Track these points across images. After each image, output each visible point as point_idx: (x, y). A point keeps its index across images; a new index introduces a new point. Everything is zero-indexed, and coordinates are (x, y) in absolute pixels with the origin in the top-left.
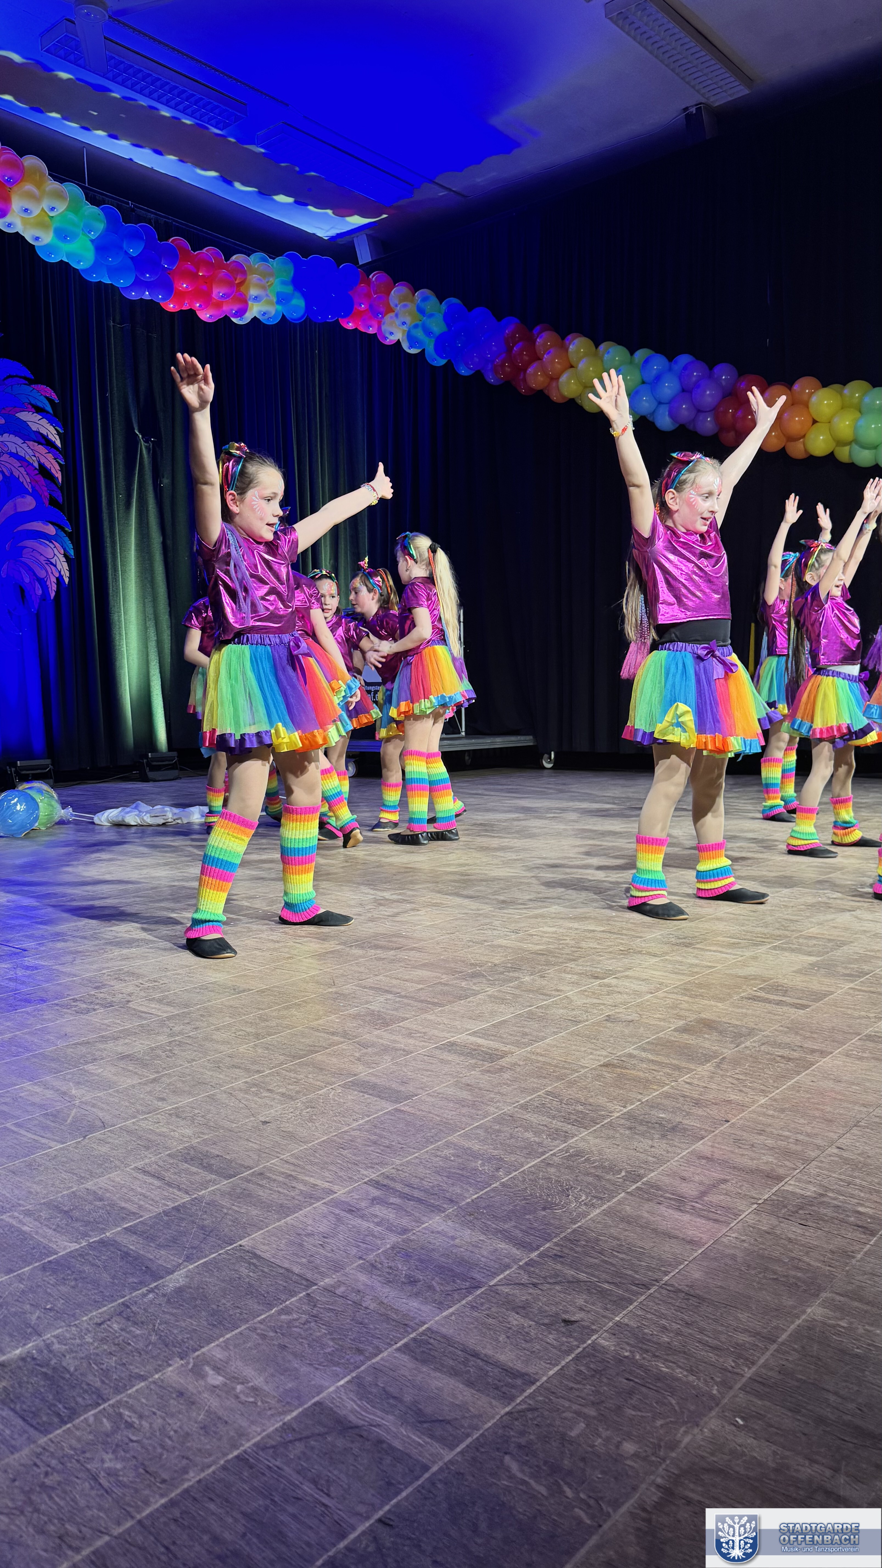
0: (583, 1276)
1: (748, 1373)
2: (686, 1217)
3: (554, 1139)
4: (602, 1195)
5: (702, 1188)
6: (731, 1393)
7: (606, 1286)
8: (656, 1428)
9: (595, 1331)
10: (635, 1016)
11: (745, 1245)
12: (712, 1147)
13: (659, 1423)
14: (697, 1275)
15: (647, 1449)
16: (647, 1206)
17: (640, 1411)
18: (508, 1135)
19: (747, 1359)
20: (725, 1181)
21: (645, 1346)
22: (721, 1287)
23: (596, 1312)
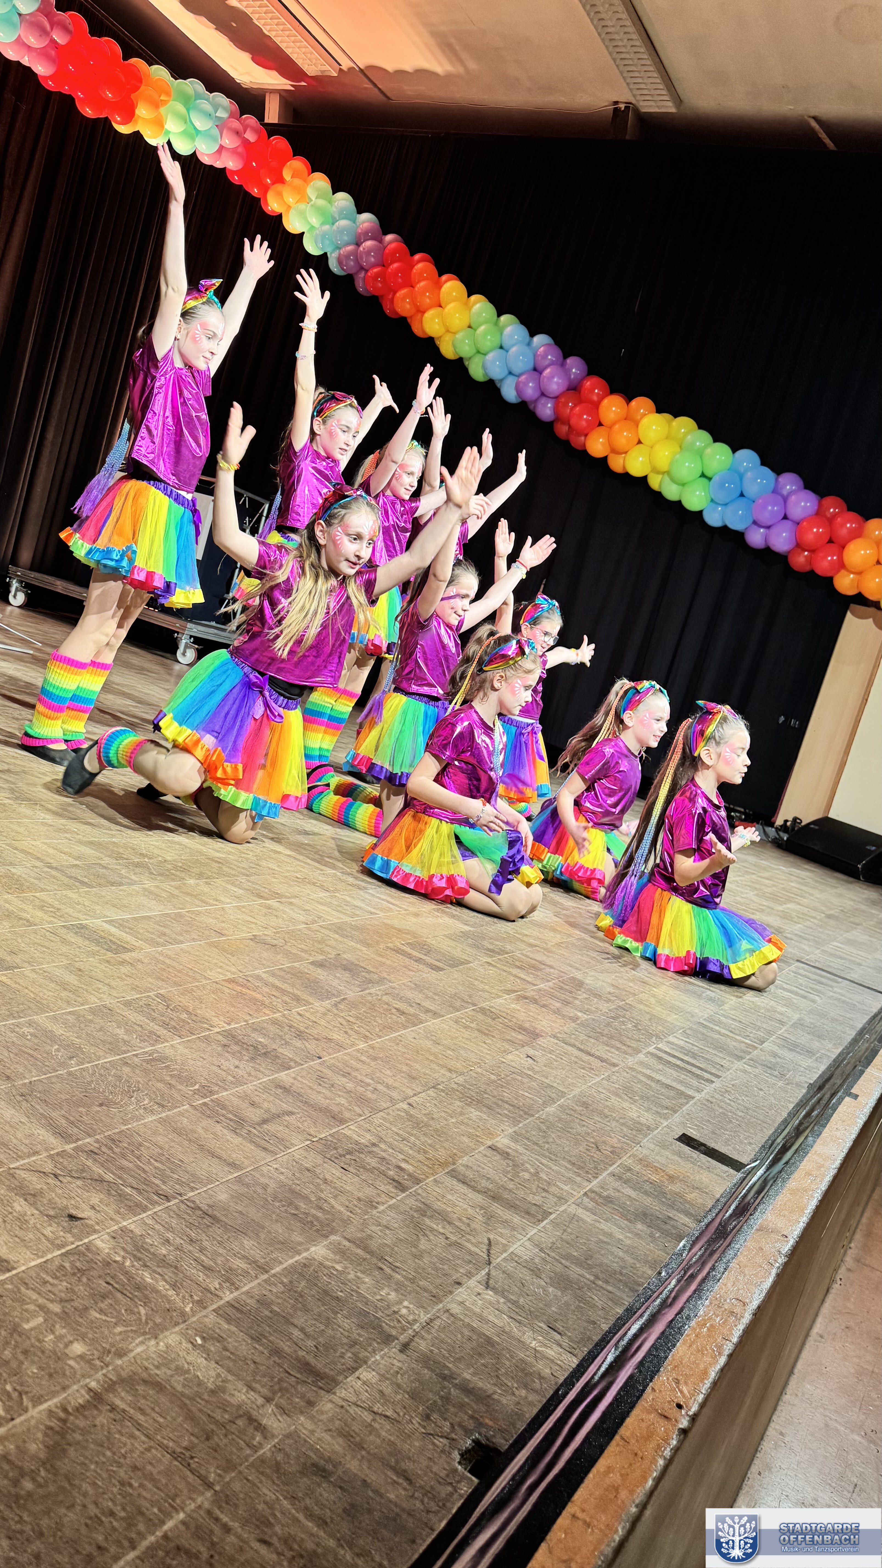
0: (109, 1177)
1: (229, 1296)
2: (238, 1140)
3: (144, 1041)
4: (165, 1103)
5: (266, 1116)
6: (204, 1313)
7: (128, 1190)
8: (114, 1334)
9: (95, 1231)
10: (280, 942)
11: (282, 1177)
12: (295, 1079)
13: (119, 1329)
14: (223, 1197)
15: (96, 1352)
16: (205, 1122)
17: (106, 1315)
18: (98, 1027)
19: (233, 1284)
20: (292, 1113)
21: (139, 1255)
22: (241, 1213)
23: (107, 1214)
